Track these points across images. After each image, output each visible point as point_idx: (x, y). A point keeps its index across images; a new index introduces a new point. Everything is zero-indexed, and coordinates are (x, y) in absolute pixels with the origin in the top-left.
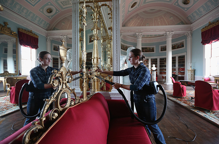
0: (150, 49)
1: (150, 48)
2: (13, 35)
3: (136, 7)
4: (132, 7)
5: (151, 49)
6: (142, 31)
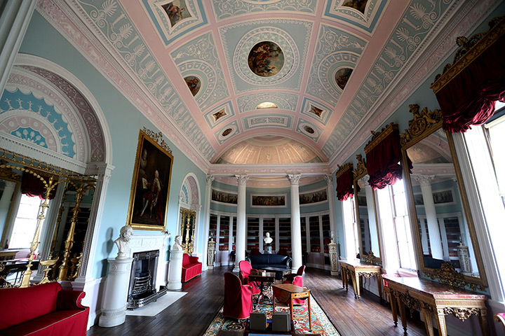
0: (278, 200)
1: (277, 198)
2: (13, 178)
3: (235, 134)
4: (224, 135)
5: (280, 199)
6: (246, 171)
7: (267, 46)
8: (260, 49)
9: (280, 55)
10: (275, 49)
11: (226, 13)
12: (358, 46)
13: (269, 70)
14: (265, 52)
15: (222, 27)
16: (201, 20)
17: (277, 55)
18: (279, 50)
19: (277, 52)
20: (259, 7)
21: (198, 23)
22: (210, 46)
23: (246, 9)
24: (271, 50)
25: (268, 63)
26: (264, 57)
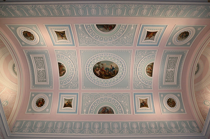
7: (96, 69)
8: (98, 72)
9: (101, 63)
10: (98, 65)
11: (77, 85)
12: (80, 28)
13: (113, 68)
14: (99, 70)
15: (82, 88)
16: (76, 96)
17: (102, 64)
18: (98, 63)
19: (100, 64)
20: (76, 72)
21: (76, 97)
22: (89, 95)
23: (76, 77)
24: (99, 67)
25: (107, 69)
26: (103, 71)
